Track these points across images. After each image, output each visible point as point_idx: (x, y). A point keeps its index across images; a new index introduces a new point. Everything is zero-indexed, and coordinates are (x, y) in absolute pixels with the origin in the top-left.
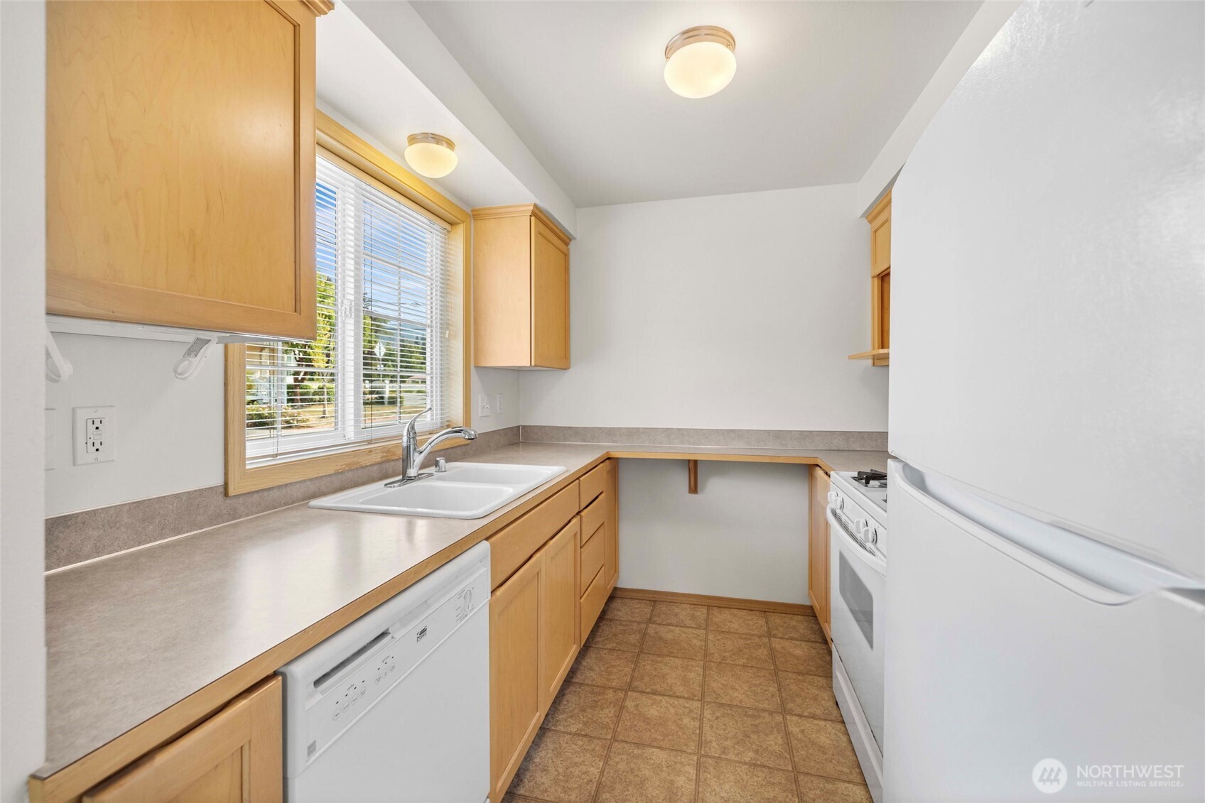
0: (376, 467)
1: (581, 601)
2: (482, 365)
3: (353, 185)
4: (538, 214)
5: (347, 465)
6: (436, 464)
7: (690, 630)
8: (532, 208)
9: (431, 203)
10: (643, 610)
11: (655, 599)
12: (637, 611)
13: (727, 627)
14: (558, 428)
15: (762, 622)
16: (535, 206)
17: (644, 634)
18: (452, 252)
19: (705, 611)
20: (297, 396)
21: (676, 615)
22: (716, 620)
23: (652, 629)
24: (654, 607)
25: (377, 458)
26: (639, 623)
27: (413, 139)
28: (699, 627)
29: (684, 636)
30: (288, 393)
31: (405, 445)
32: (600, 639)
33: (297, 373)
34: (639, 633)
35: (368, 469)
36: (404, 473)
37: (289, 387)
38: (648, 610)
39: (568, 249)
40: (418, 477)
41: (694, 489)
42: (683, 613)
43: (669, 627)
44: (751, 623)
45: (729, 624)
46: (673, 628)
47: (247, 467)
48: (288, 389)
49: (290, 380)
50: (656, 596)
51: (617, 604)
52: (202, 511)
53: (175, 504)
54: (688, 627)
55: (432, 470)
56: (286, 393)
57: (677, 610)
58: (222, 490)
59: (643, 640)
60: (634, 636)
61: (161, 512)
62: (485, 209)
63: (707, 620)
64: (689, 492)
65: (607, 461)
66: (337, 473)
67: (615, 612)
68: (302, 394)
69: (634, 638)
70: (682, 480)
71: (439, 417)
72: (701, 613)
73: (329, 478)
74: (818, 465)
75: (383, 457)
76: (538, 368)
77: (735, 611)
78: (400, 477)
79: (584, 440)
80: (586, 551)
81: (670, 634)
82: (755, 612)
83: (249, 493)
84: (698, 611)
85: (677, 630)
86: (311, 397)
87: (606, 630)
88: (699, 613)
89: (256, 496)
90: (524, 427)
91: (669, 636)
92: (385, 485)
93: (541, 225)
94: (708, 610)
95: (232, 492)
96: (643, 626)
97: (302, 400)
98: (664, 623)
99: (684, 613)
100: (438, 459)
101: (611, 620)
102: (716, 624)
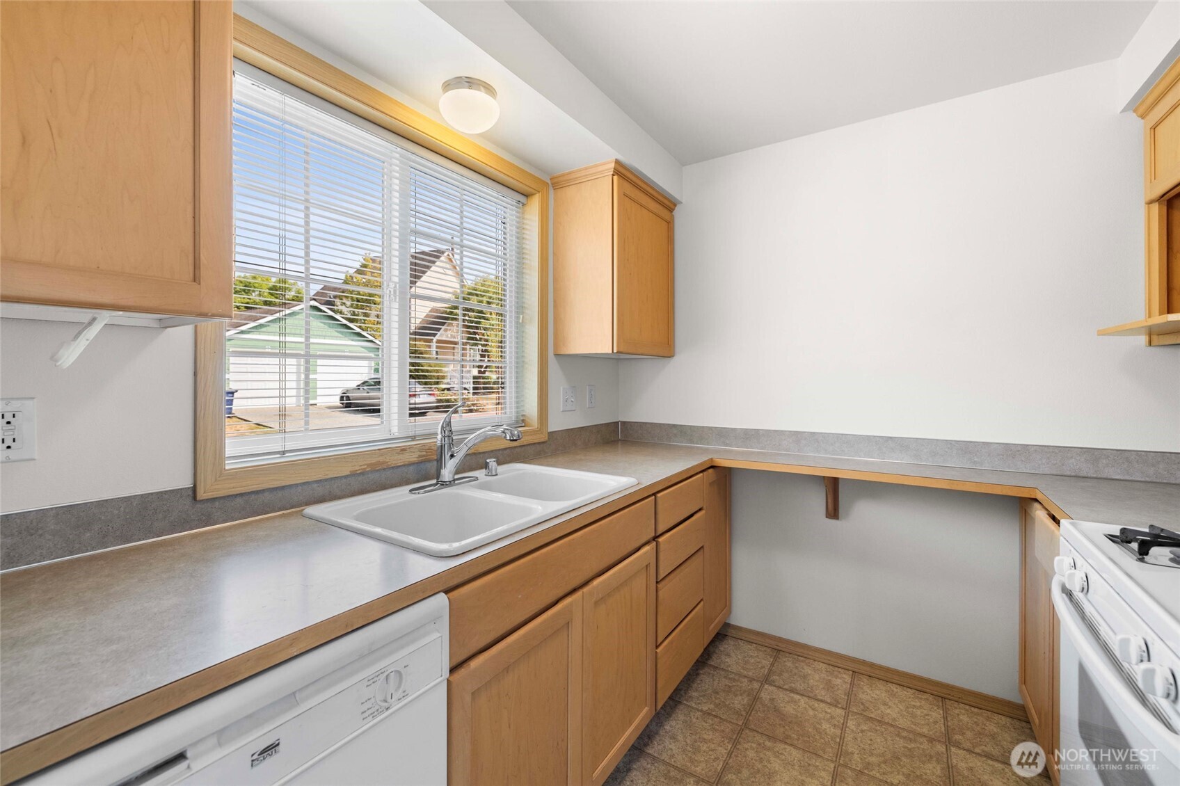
0: (411, 468)
1: (658, 650)
2: (562, 353)
3: (397, 156)
4: (622, 172)
5: (368, 465)
6: (486, 466)
7: (822, 705)
8: (613, 165)
9: (492, 170)
10: (760, 660)
11: (779, 648)
12: (753, 661)
13: (879, 712)
14: (660, 425)
15: (937, 714)
16: (617, 162)
17: (756, 698)
18: (527, 227)
19: (848, 679)
20: (481, 386)
21: (805, 677)
22: (862, 696)
23: (767, 693)
24: (776, 658)
25: (413, 457)
26: (751, 680)
27: (448, 86)
28: (835, 704)
29: (811, 712)
30: (474, 382)
31: (439, 444)
32: (695, 694)
33: (480, 367)
34: (748, 695)
35: (399, 470)
36: (438, 475)
37: (475, 377)
38: (766, 662)
39: (673, 217)
40: (451, 483)
41: (833, 512)
42: (815, 675)
43: (792, 695)
44: (919, 712)
45: (882, 708)
46: (797, 697)
47: (227, 467)
48: (474, 379)
49: (475, 372)
50: (779, 644)
51: (727, 646)
52: (160, 516)
53: (122, 509)
54: (818, 700)
55: (480, 474)
56: (472, 382)
57: (808, 670)
58: (190, 493)
59: (751, 708)
60: (740, 698)
61: (103, 518)
62: (563, 175)
63: (849, 694)
64: (827, 517)
65: (711, 471)
66: (353, 474)
67: (723, 657)
68: (484, 383)
69: (739, 702)
70: (817, 501)
71: (514, 410)
72: (842, 681)
73: (345, 480)
74: (1036, 500)
75: (420, 456)
76: (623, 356)
77: (894, 687)
78: (434, 481)
79: (691, 441)
80: (665, 589)
81: (794, 706)
82: (925, 696)
83: (228, 496)
84: (836, 677)
85: (803, 701)
86: (491, 386)
87: (707, 682)
88: (838, 681)
89: (239, 500)
90: (624, 423)
91: (789, 709)
92: (411, 491)
93: (627, 185)
94: (853, 678)
95: (201, 495)
96: (756, 685)
97: (484, 388)
98: (786, 687)
99: (817, 677)
100: (488, 461)
101: (716, 668)
102: (862, 704)
